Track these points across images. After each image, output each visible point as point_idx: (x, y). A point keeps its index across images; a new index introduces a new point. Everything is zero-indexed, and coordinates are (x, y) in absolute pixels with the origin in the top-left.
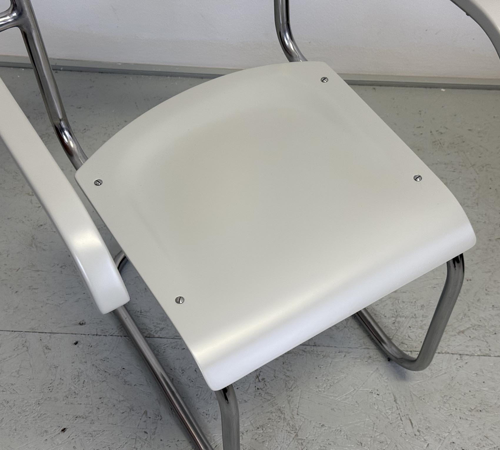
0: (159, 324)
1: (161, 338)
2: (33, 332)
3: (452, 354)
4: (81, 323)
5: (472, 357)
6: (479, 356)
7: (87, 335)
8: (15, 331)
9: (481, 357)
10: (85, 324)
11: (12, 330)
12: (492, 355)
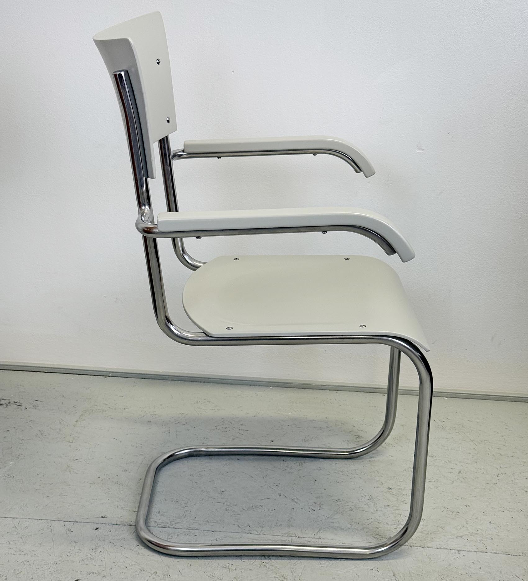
0: (175, 520)
1: (176, 528)
2: (58, 521)
3: (451, 550)
4: (103, 516)
5: (469, 552)
6: (476, 552)
7: (108, 525)
8: (42, 520)
9: (478, 553)
10: (106, 517)
11: (39, 519)
12: (488, 552)
